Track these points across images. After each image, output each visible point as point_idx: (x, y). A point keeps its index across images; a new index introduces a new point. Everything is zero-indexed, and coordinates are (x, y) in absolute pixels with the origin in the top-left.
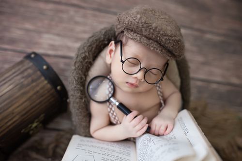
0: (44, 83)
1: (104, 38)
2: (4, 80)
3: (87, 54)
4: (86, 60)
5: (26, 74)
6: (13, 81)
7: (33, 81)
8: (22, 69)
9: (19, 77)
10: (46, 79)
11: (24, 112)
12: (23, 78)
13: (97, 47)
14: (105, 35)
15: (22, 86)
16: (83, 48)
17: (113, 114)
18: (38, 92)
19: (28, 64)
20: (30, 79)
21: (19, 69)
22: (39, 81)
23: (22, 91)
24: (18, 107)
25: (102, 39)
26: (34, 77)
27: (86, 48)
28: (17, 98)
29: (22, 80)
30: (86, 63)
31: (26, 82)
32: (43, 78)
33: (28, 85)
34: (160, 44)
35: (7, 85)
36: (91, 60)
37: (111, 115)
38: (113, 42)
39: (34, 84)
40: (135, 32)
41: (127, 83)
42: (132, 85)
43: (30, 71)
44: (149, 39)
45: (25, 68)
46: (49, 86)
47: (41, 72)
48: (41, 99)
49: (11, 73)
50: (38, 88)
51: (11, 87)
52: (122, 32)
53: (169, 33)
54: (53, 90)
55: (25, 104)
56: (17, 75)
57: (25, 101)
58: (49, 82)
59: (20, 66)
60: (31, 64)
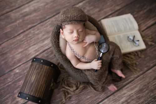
0: (46, 67)
1: (57, 30)
2: (30, 75)
3: (55, 40)
4: (56, 42)
5: (37, 68)
6: (34, 73)
7: (41, 69)
8: (34, 67)
9: (35, 71)
10: (45, 65)
11: (45, 82)
12: (37, 70)
13: (57, 35)
14: (57, 29)
15: (38, 73)
16: (52, 39)
17: (77, 55)
18: (45, 72)
19: (35, 64)
20: (40, 69)
21: (33, 68)
22: (43, 67)
23: (40, 75)
24: (42, 81)
25: (57, 31)
26: (41, 67)
27: (53, 38)
28: (39, 79)
29: (37, 71)
30: (57, 43)
31: (39, 71)
32: (44, 66)
33: (40, 71)
34: (75, 20)
35: (33, 76)
36: (58, 41)
37: (76, 55)
38: (61, 29)
39: (42, 70)
40: (65, 22)
41: (74, 41)
42: (76, 40)
43: (37, 66)
44: (71, 21)
45: (35, 66)
46: (48, 67)
47: (42, 64)
48: (48, 74)
49: (31, 71)
50: (45, 70)
51: (35, 76)
52: (61, 24)
53: (76, 15)
54: (50, 67)
55: (44, 79)
56: (34, 70)
57: (43, 78)
58: (47, 66)
59: (33, 66)
60: (36, 63)
